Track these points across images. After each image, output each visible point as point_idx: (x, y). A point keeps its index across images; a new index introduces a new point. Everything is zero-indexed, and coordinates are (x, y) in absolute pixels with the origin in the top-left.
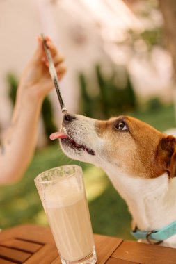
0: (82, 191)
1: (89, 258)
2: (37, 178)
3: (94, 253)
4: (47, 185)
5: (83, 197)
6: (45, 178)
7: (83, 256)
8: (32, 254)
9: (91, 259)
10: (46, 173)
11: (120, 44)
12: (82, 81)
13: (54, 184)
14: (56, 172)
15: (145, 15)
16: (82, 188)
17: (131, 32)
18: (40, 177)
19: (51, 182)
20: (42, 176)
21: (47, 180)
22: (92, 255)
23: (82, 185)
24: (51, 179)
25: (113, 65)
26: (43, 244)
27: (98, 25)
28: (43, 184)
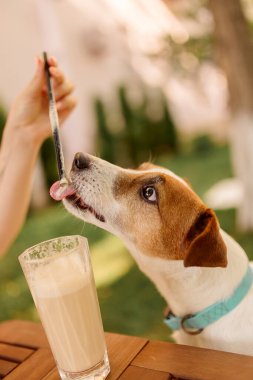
0: (88, 273)
1: (98, 367)
2: (23, 255)
3: (107, 360)
4: (36, 265)
5: (89, 281)
6: (35, 255)
7: (89, 365)
8: (19, 363)
9: (102, 368)
10: (37, 248)
11: (153, 57)
12: (99, 109)
13: (47, 263)
14: (51, 245)
15: (190, 16)
16: (88, 269)
17: (169, 39)
18: (27, 253)
19: (42, 260)
20: (31, 252)
21: (39, 257)
22: (103, 363)
23: (87, 264)
24: (44, 256)
25: (143, 86)
26: (35, 349)
27: (123, 29)
28: (32, 265)
